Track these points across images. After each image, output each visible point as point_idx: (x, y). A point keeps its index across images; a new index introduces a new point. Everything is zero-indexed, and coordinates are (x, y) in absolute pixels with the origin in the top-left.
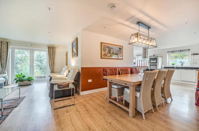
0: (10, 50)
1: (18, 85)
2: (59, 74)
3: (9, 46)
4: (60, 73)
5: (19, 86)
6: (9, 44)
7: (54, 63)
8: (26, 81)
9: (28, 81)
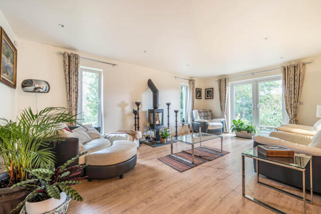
0: (228, 89)
1: (235, 135)
2: (310, 127)
3: (227, 83)
4: (313, 126)
5: (236, 137)
6: (227, 80)
7: (297, 101)
8: (245, 132)
9: (246, 132)
